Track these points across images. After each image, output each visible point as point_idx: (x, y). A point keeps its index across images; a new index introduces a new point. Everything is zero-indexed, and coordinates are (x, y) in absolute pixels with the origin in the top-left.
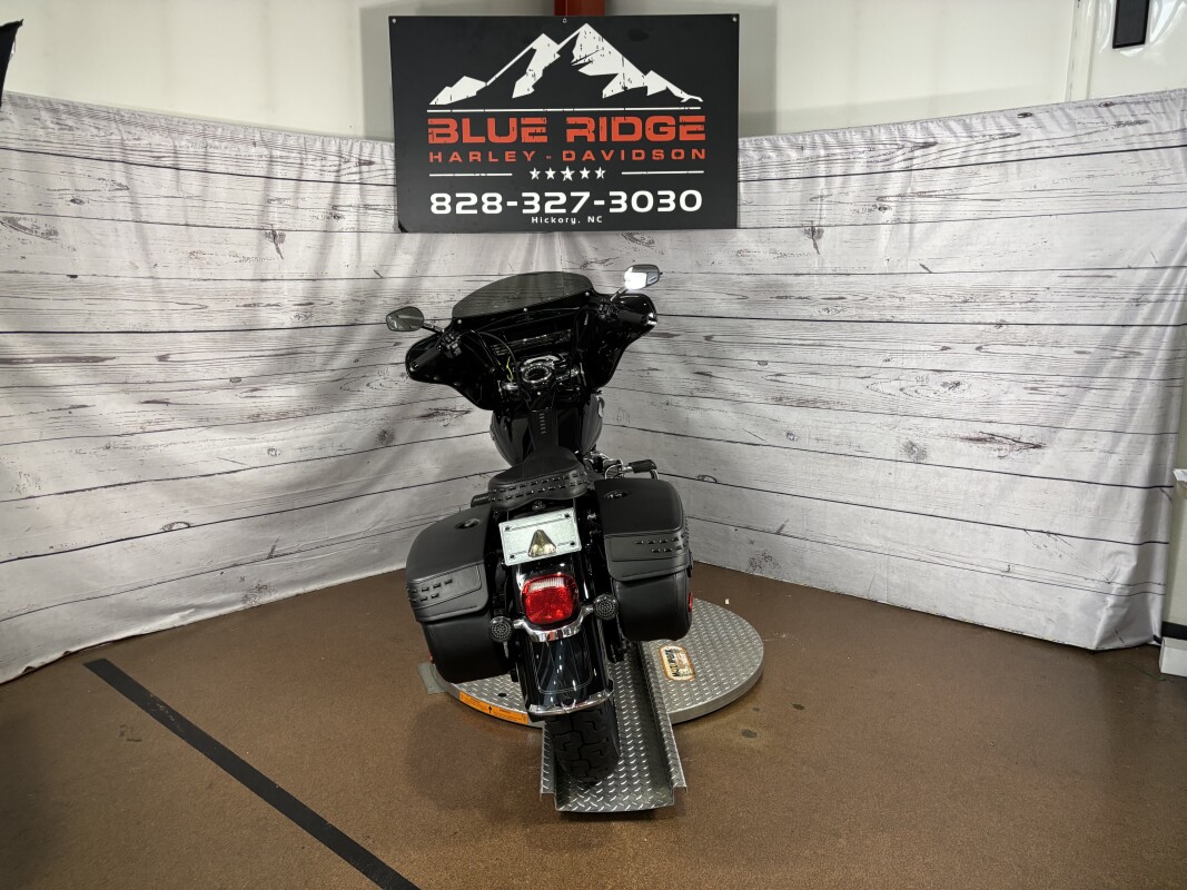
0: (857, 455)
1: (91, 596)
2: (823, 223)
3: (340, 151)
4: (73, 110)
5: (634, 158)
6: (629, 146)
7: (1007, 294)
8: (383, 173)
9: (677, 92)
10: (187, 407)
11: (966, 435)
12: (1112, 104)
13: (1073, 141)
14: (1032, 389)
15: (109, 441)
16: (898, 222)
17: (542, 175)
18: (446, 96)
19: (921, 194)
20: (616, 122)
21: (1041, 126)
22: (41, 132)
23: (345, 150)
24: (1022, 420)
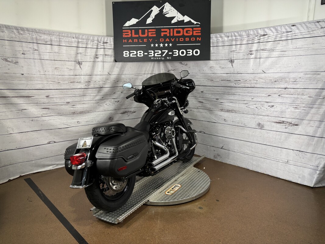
0: (244, 126)
1: (27, 161)
2: (234, 59)
3: (98, 40)
4: (22, 29)
5: (180, 40)
6: (179, 37)
7: (288, 79)
8: (110, 45)
9: (193, 21)
10: (54, 110)
11: (275, 121)
12: (320, 22)
13: (308, 33)
14: (295, 108)
15: (33, 119)
16: (256, 58)
17: (155, 46)
18: (128, 24)
19: (263, 50)
20: (175, 30)
21: (298, 29)
22: (14, 35)
23: (99, 39)
24: (292, 117)
